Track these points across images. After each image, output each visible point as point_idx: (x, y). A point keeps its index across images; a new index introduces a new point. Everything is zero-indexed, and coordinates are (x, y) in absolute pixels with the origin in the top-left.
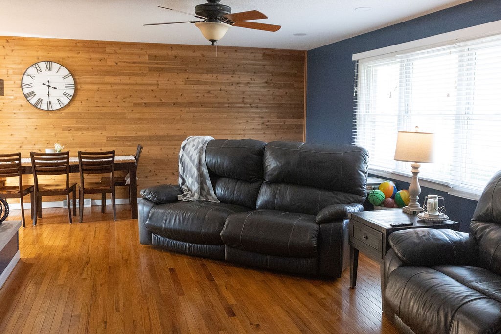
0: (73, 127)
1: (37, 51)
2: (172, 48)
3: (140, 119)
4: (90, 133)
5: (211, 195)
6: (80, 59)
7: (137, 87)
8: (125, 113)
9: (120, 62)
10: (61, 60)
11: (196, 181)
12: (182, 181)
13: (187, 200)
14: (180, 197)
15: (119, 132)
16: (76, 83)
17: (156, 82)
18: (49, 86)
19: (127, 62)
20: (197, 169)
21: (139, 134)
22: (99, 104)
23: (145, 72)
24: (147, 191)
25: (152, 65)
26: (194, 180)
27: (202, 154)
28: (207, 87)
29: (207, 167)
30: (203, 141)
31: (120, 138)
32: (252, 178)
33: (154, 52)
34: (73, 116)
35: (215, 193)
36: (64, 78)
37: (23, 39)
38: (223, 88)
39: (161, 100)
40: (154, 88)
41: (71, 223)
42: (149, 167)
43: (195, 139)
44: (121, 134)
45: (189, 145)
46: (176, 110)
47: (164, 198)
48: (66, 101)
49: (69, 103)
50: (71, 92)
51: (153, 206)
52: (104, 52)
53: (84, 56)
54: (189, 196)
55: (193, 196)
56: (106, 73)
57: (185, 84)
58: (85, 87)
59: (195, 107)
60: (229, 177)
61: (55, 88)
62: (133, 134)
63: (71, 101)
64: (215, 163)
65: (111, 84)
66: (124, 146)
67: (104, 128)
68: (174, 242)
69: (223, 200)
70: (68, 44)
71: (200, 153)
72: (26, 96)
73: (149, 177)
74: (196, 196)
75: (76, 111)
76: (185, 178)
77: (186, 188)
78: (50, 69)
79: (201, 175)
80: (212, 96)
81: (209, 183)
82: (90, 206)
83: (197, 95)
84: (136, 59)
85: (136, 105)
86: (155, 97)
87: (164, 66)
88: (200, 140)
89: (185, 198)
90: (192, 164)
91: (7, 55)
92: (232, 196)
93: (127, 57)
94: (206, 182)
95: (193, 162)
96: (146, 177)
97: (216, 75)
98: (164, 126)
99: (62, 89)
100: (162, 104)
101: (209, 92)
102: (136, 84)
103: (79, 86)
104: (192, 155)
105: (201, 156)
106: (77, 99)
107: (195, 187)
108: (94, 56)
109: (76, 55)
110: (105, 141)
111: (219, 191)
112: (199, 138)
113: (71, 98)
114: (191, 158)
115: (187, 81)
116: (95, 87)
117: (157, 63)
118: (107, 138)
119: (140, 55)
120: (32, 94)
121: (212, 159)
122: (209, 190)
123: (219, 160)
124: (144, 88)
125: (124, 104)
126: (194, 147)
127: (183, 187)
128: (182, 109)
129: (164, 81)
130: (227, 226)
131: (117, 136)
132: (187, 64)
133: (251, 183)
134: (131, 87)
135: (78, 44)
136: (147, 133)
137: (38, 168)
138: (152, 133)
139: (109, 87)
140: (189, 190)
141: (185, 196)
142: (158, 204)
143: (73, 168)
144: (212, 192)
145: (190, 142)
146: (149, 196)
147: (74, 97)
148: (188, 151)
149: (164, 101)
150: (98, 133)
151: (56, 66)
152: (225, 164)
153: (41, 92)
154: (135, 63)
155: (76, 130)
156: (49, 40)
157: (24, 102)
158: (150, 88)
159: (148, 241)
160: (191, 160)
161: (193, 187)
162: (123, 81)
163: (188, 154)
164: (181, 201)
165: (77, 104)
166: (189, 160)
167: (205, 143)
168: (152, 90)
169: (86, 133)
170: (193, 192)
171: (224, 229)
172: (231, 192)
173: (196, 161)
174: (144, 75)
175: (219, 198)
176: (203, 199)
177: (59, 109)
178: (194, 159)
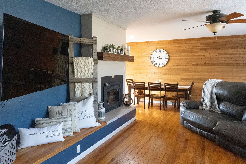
0: (167, 73)
1: (156, 46)
2: (212, 39)
3: (195, 71)
4: (174, 76)
5: (217, 108)
6: (171, 47)
7: (194, 57)
8: (188, 68)
9: (187, 47)
10: (164, 48)
11: (209, 101)
12: (203, 100)
13: (202, 109)
14: (200, 107)
15: (185, 76)
16: (169, 56)
17: (203, 55)
18: (159, 58)
19: (190, 47)
20: (210, 95)
21: (194, 77)
22: (178, 65)
23: (199, 51)
24: (184, 102)
25: (202, 47)
26: (208, 100)
27: (214, 88)
28: (231, 56)
29: (216, 94)
30: (215, 82)
31: (185, 78)
32: (241, 103)
33: (203, 41)
34: (168, 69)
35: (219, 108)
36: (165, 55)
37: (152, 42)
38: (241, 56)
39: (206, 63)
40: (202, 57)
41: (161, 110)
42: (198, 92)
43: (212, 81)
44: (186, 77)
45: (208, 83)
46: (213, 67)
47: (191, 106)
48: (165, 63)
49: (166, 64)
50: (167, 60)
51: (186, 109)
52: (181, 44)
53: (173, 46)
54: (204, 107)
55: (207, 107)
56: (181, 52)
57: (218, 55)
58: (173, 58)
59: (223, 65)
60: (227, 101)
61: (161, 59)
62: (191, 77)
63: (167, 63)
64: (220, 93)
65: (183, 56)
66: (187, 82)
67: (179, 74)
68: (193, 127)
69: (223, 112)
70: (167, 42)
71: (213, 87)
72: (152, 62)
73: (197, 96)
74: (208, 108)
75: (169, 67)
76: (204, 99)
77: (204, 103)
78: (160, 52)
79: (212, 98)
80: (233, 60)
81: (216, 102)
82: (172, 104)
83: (225, 60)
84: (194, 45)
85: (193, 65)
86: (203, 61)
87: (208, 47)
88: (214, 81)
89: (202, 108)
90: (208, 92)
91: (147, 48)
92: (228, 111)
93: (190, 45)
94: (215, 102)
95: (209, 92)
96: (196, 96)
97: (237, 50)
98: (206, 74)
99: (164, 59)
100: (205, 64)
101: (232, 58)
102: (194, 56)
103: (170, 58)
104: (208, 88)
105: (213, 89)
106: (170, 63)
107: (208, 103)
108: (177, 45)
109: (170, 46)
110: (179, 79)
111: (221, 107)
112: (214, 80)
113: (167, 62)
114: (208, 89)
115: (220, 53)
116: (177, 58)
117: (205, 46)
118: (180, 78)
119: (196, 44)
120: (154, 61)
121: (218, 91)
122: (216, 106)
123: (222, 92)
124: (197, 57)
125: (188, 65)
126: (210, 85)
127: (203, 102)
128: (216, 66)
129: (207, 54)
130: (217, 126)
131: (184, 77)
132: (220, 46)
133: (241, 106)
134: (192, 57)
135: (171, 42)
136: (198, 77)
137: (150, 88)
138: (200, 77)
139: (182, 58)
140: (206, 104)
141: (202, 107)
142: (188, 108)
143: (162, 89)
144: (217, 107)
145: (209, 82)
146: (185, 104)
147: (168, 62)
148: (207, 86)
149: (207, 63)
150: (177, 76)
151: (162, 50)
152: (225, 94)
153: (157, 60)
154: (194, 47)
155: (169, 75)
156: (161, 41)
157: (151, 64)
158: (200, 57)
159: (183, 124)
160: (208, 90)
161: (207, 104)
162: (188, 55)
163: (207, 88)
164: (200, 109)
165: (169, 65)
166: (207, 90)
167: (216, 83)
168: (201, 58)
169: (172, 76)
170: (207, 105)
171: (215, 127)
172: (227, 109)
173: (210, 91)
174: (198, 52)
175: (221, 111)
176: (212, 110)
177: (163, 67)
178: (209, 90)
